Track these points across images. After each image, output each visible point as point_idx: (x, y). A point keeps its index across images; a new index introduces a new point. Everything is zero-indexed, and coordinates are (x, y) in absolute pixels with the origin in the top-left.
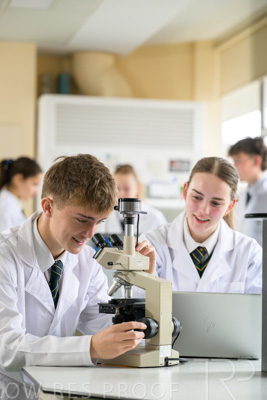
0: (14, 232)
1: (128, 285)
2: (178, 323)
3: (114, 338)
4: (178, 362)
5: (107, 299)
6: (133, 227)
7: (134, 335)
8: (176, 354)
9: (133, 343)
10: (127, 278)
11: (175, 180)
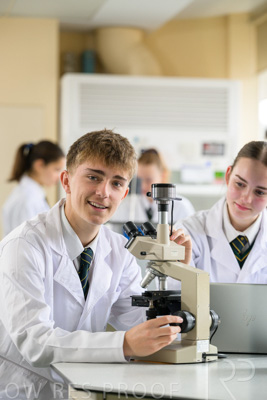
0: (42, 218)
1: (162, 276)
2: (216, 317)
3: (149, 335)
4: (216, 358)
5: (139, 291)
6: (167, 214)
7: (169, 331)
8: (214, 350)
9: (169, 339)
10: (161, 269)
11: (209, 164)
